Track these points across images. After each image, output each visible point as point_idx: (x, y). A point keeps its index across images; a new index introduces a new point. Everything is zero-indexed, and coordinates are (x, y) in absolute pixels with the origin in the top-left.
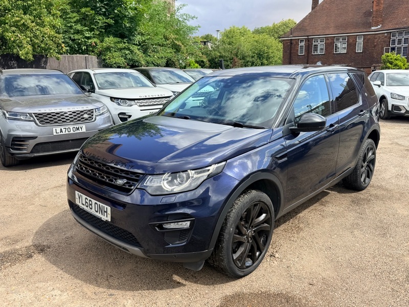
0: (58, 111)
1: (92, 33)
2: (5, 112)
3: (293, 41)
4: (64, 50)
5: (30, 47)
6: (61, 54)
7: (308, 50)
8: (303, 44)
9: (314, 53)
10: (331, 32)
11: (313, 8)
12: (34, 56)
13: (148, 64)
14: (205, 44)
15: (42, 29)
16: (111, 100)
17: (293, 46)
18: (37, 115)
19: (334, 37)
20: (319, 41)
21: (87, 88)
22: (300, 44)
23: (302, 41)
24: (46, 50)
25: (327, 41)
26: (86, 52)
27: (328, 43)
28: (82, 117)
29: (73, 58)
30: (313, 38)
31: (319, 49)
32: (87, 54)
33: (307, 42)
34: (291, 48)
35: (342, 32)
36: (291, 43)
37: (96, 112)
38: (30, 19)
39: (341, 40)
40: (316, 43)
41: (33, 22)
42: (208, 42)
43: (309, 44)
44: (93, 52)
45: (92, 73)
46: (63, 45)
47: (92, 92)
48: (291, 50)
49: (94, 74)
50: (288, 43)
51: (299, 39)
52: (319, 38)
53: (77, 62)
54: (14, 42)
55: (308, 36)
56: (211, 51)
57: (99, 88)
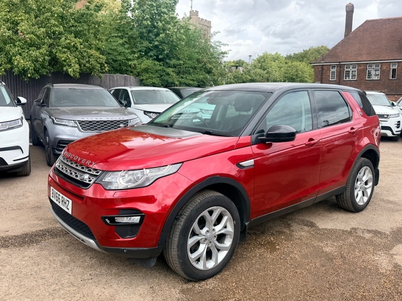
0: (99, 119)
1: (132, 55)
2: (54, 118)
3: (324, 67)
4: (106, 70)
5: (77, 66)
6: (104, 73)
7: (340, 76)
8: (334, 70)
9: (346, 78)
10: (364, 58)
11: (346, 36)
12: (80, 74)
13: (180, 84)
14: (237, 68)
15: (89, 51)
16: (145, 114)
17: (324, 71)
18: (80, 122)
19: (367, 63)
20: (351, 67)
21: (124, 102)
22: (332, 70)
23: (333, 67)
24: (90, 69)
25: (360, 68)
26: (126, 72)
27: (360, 70)
28: (118, 126)
29: (113, 77)
30: (345, 64)
31: (351, 75)
32: (126, 74)
33: (339, 68)
34: (322, 73)
35: (375, 59)
36: (323, 69)
37: (130, 122)
38: (80, 42)
39: (374, 66)
40: (348, 70)
41: (81, 44)
42: (239, 66)
43: (340, 70)
44: (132, 72)
45: (129, 89)
46: (106, 65)
47: (129, 106)
48: (322, 75)
49: (131, 91)
50: (319, 68)
51: (331, 65)
52: (351, 64)
53: (117, 80)
54: (65, 61)
55: (339, 62)
56: (242, 75)
57: (135, 103)
